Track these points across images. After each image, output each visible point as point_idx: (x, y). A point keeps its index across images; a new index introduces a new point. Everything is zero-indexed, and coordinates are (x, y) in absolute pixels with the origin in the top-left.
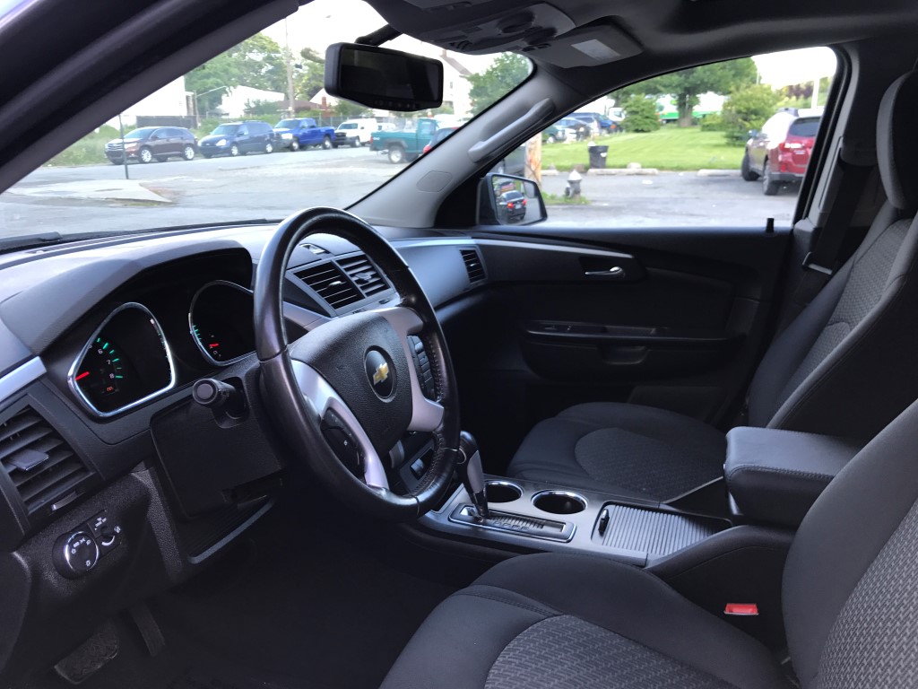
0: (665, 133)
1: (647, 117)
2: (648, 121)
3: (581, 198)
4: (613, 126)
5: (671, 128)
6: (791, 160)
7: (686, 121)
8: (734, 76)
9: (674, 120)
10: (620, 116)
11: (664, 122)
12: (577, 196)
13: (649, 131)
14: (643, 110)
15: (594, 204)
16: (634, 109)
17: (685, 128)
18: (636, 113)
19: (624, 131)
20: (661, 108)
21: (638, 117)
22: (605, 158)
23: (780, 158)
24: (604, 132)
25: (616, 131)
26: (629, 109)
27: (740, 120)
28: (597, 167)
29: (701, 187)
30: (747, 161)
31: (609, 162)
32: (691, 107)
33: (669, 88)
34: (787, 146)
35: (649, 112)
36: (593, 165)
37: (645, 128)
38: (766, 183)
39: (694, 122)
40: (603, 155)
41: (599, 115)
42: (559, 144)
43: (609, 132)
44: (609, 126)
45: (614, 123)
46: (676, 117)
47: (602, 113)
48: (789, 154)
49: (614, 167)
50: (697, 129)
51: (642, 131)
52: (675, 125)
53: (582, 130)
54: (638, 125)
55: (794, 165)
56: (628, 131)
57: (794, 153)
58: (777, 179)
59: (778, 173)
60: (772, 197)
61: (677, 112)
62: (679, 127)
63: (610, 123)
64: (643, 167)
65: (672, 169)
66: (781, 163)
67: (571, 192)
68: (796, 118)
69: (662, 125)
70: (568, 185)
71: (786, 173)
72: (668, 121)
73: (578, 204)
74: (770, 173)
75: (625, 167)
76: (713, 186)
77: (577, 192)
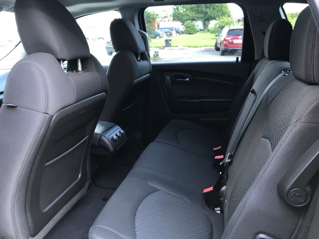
0: (198, 34)
1: (192, 29)
2: (192, 30)
3: (159, 57)
4: (181, 32)
5: (201, 32)
6: (227, 43)
7: (206, 30)
8: (222, 14)
9: (202, 30)
10: (184, 29)
11: (199, 31)
12: (158, 57)
13: (193, 34)
14: (191, 26)
15: (163, 60)
16: (188, 26)
17: (206, 32)
18: (188, 27)
19: (184, 34)
20: (198, 26)
21: (189, 29)
22: (170, 44)
23: (224, 43)
24: (178, 34)
25: (181, 34)
26: (186, 26)
27: (220, 30)
28: (168, 47)
29: (201, 53)
30: (216, 44)
31: (172, 45)
32: (208, 25)
33: (200, 19)
34: (226, 39)
35: (193, 27)
36: (166, 46)
37: (192, 33)
38: (221, 51)
39: (209, 31)
40: (170, 42)
41: (176, 28)
42: (160, 39)
43: (179, 34)
44: (179, 32)
45: (181, 31)
46: (203, 29)
47: (177, 28)
48: (227, 42)
49: (174, 47)
50: (209, 33)
51: (191, 34)
52: (202, 31)
53: (168, 34)
54: (189, 32)
55: (228, 45)
56: (186, 34)
57: (228, 41)
58: (223, 50)
59: (224, 48)
60: (223, 56)
61: (203, 27)
62: (204, 32)
63: (180, 31)
64: (183, 46)
65: (193, 47)
66: (224, 44)
67: (155, 55)
68: (229, 29)
69: (198, 31)
70: (155, 53)
71: (226, 48)
72: (200, 30)
73: (158, 60)
74: (222, 48)
75: (178, 46)
76: (205, 53)
77: (157, 55)
